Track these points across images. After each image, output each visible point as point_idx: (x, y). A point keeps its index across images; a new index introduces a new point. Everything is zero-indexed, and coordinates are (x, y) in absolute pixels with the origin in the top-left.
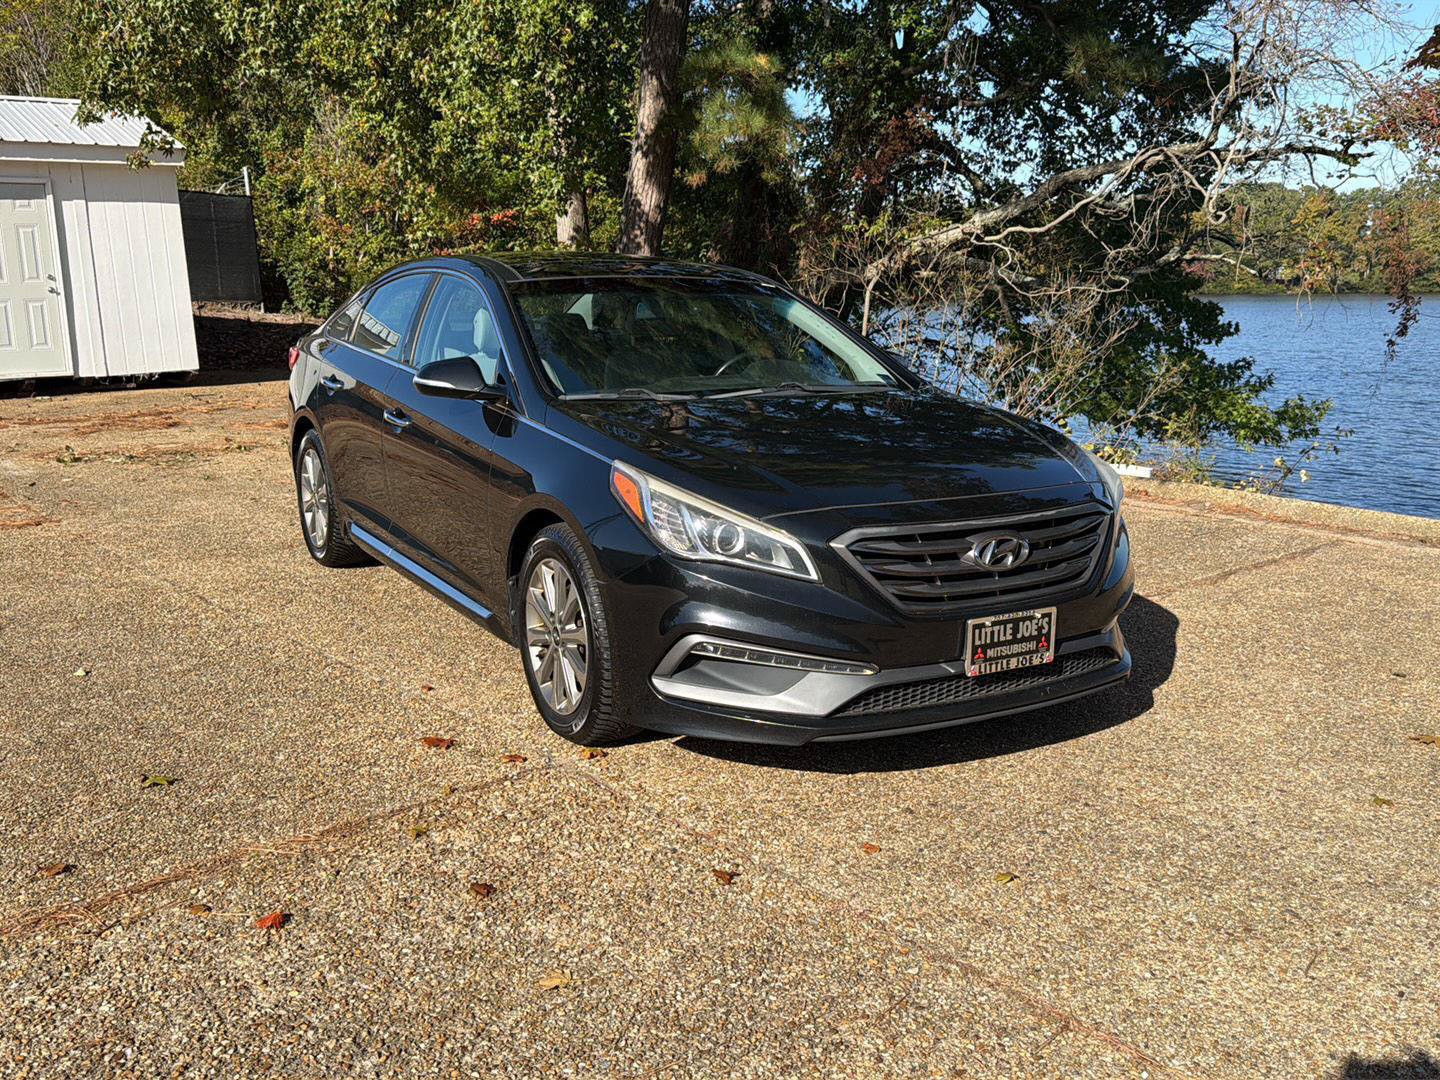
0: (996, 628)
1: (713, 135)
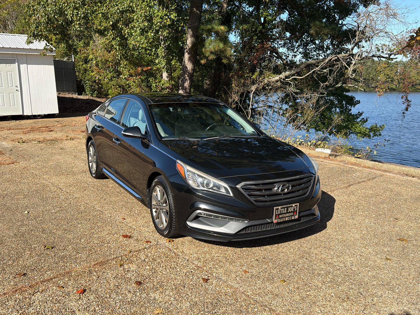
0: (282, 209)
1: (208, 49)
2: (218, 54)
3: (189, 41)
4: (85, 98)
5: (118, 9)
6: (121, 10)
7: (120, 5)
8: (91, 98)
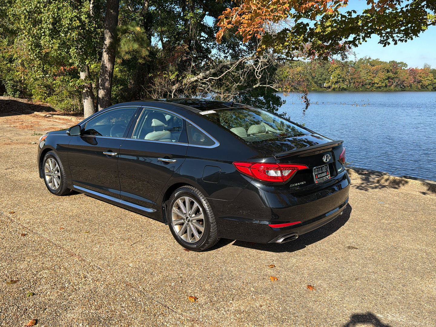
1: (123, 49)
2: (133, 54)
3: (107, 42)
4: (6, 99)
5: (25, 9)
6: (28, 10)
7: (27, 6)
8: (13, 99)
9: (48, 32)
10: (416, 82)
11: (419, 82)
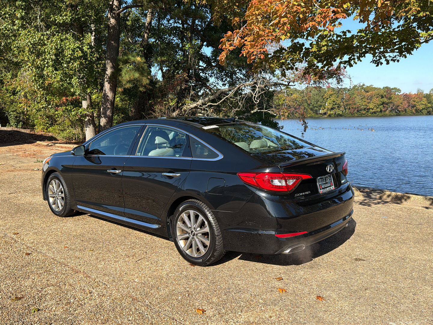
1: (124, 78)
2: (134, 83)
3: (109, 72)
4: (9, 130)
5: (30, 42)
6: (32, 42)
7: (31, 38)
8: (16, 129)
9: (51, 62)
10: (410, 107)
11: (413, 107)
